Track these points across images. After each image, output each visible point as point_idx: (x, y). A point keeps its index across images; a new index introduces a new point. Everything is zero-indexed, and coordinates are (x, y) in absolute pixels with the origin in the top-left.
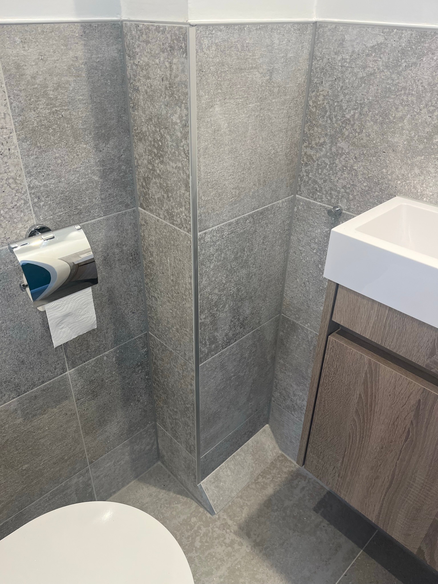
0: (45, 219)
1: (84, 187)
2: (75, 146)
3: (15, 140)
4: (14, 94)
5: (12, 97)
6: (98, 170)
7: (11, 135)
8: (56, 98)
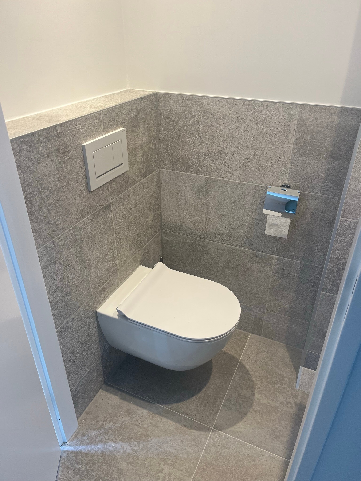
0: (291, 183)
1: (315, 177)
2: (317, 158)
3: (291, 148)
4: (298, 131)
5: (297, 132)
6: (325, 172)
7: (291, 146)
8: (316, 136)
